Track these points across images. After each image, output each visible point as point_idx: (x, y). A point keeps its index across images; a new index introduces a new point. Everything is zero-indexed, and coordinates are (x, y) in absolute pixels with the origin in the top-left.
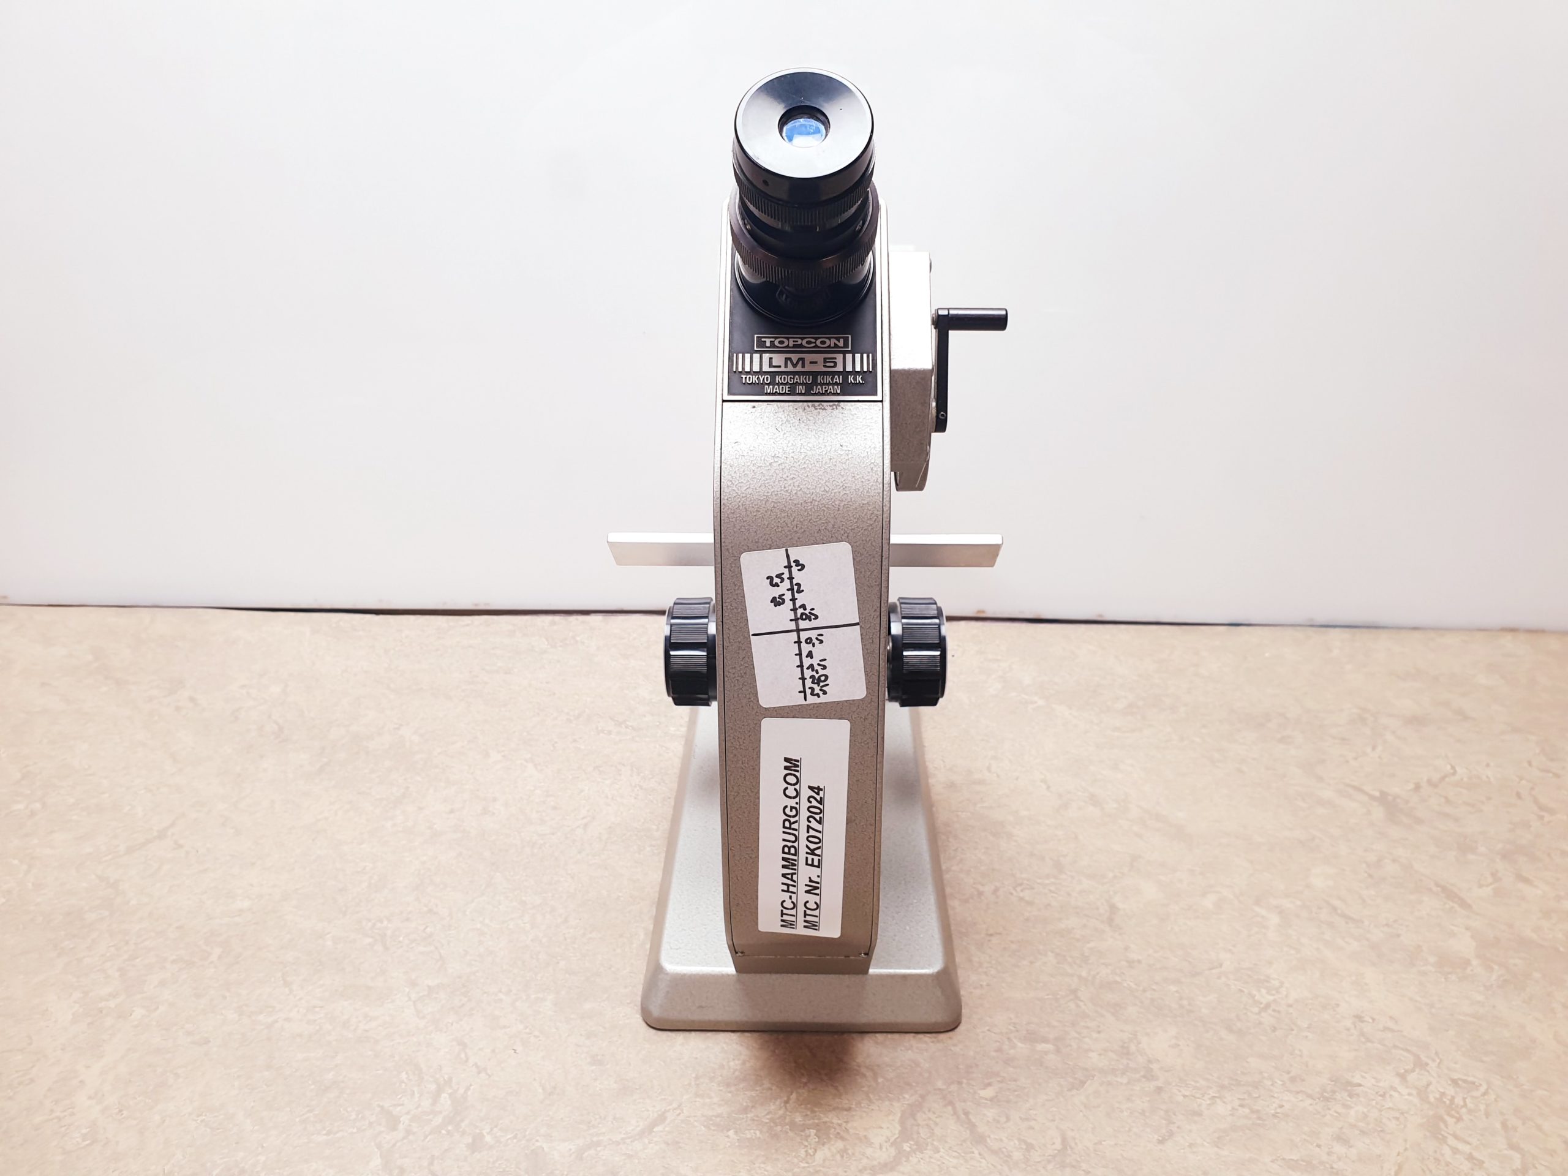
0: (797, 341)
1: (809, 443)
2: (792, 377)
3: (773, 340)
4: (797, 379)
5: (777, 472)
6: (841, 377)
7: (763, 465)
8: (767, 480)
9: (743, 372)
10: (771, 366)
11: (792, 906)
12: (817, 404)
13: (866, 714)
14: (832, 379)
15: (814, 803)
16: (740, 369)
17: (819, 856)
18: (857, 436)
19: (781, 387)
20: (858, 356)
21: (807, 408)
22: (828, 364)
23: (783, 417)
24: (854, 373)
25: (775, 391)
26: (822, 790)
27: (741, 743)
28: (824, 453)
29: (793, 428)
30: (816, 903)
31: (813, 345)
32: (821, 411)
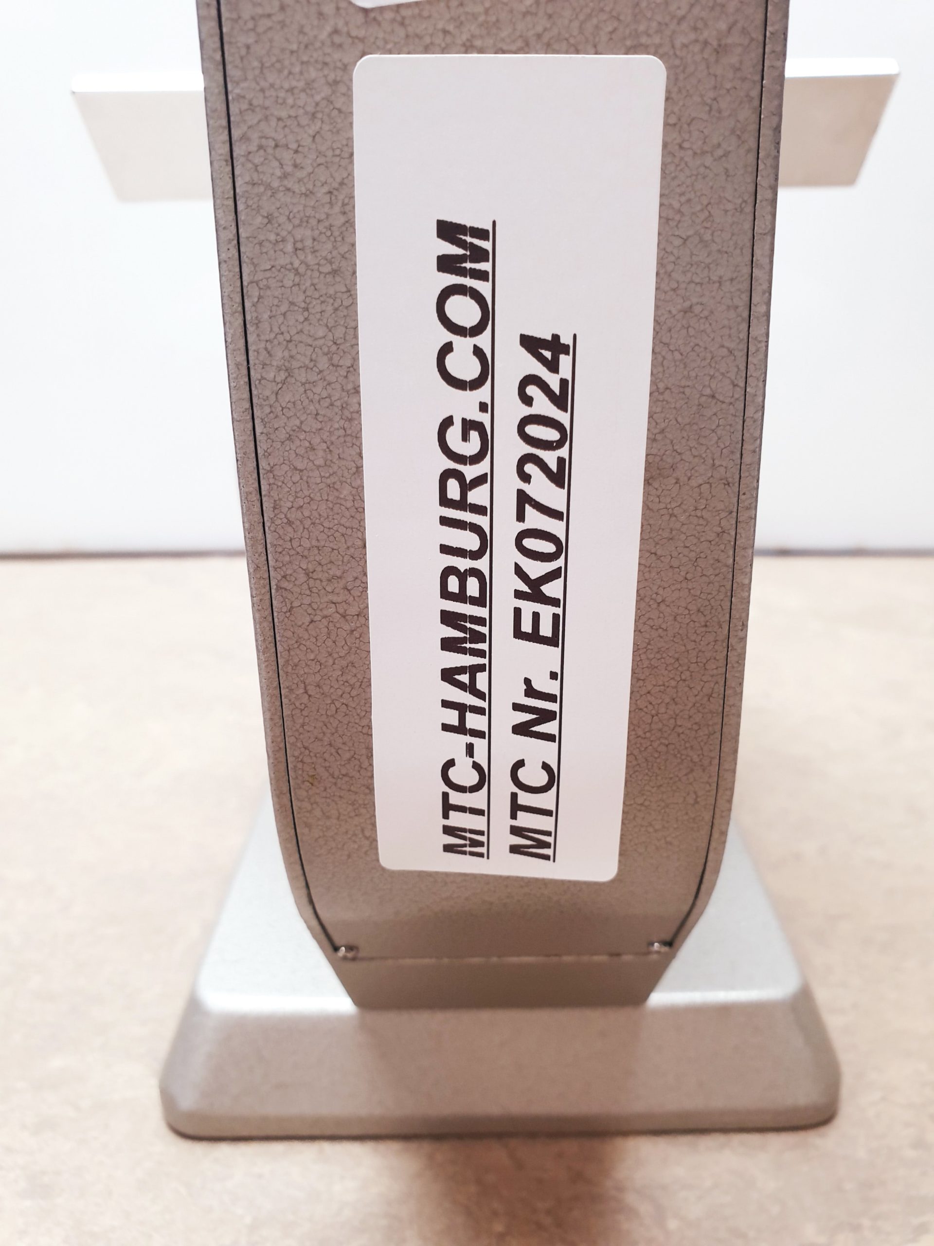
11: (473, 778)
13: (723, 26)
15: (543, 406)
17: (554, 602)
26: (565, 349)
27: (289, 169)
30: (546, 767)
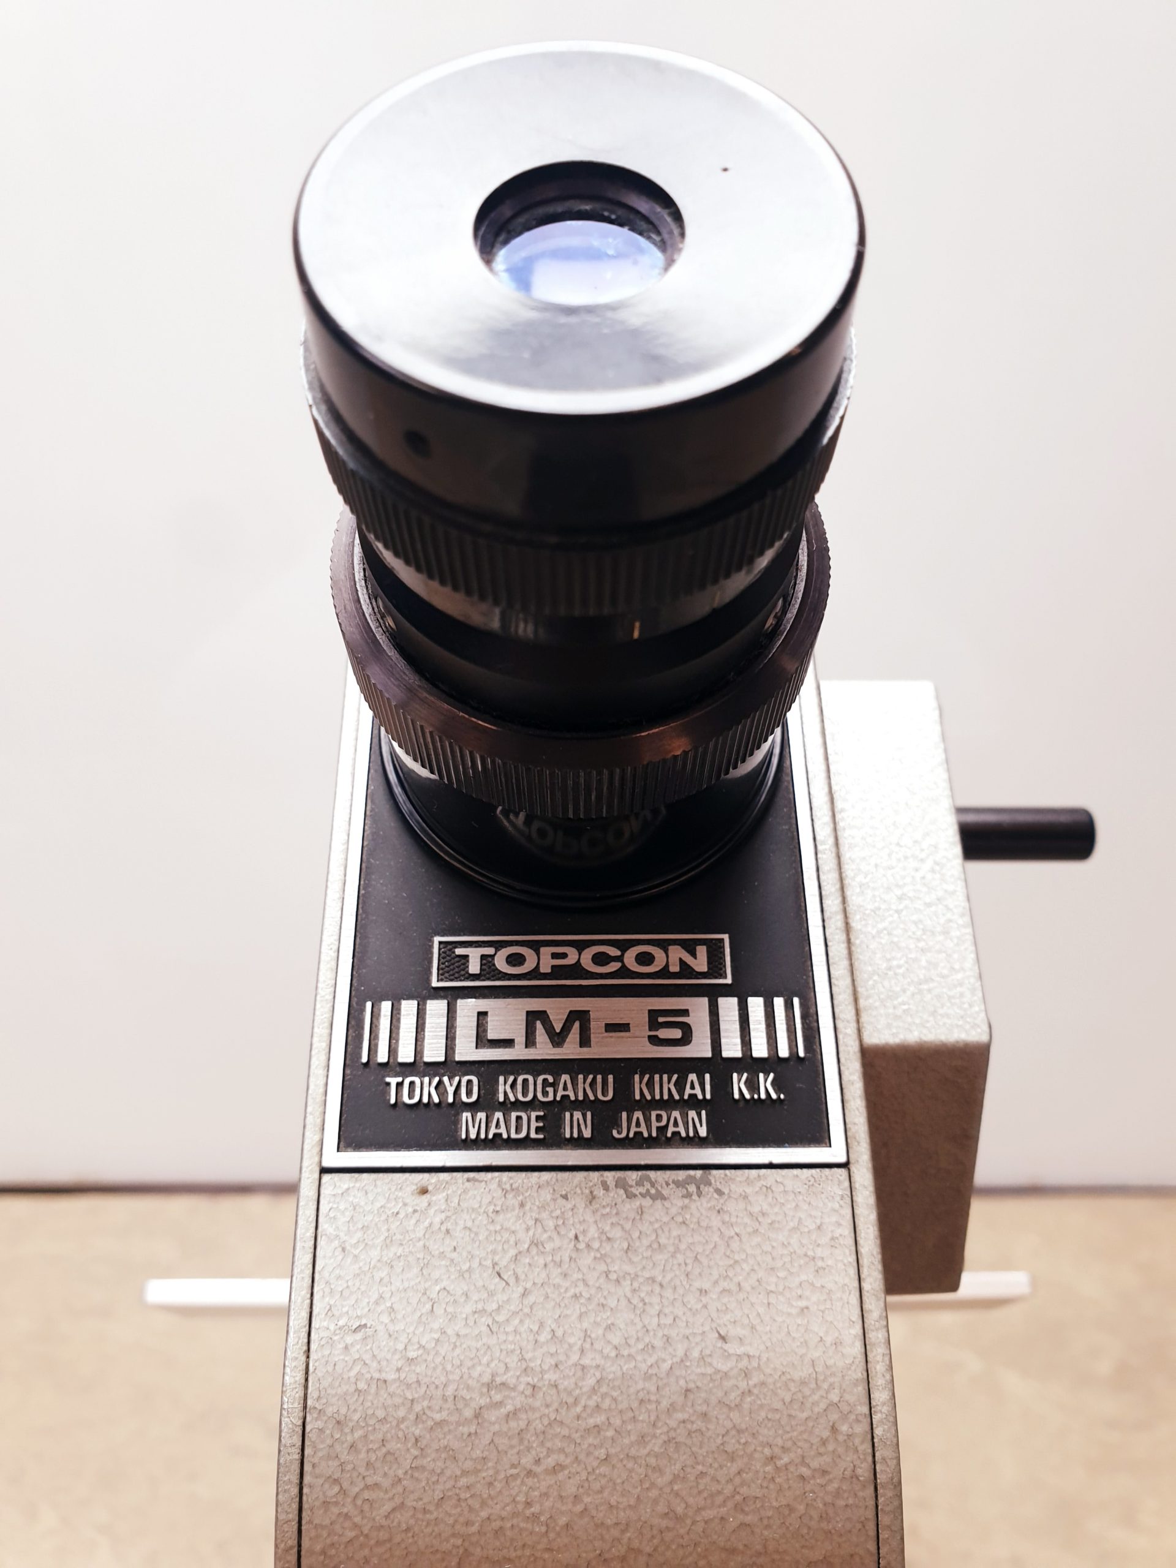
0: (564, 956)
1: (609, 1328)
2: (551, 1079)
3: (490, 951)
4: (567, 1087)
5: (502, 1443)
6: (707, 1076)
7: (454, 1418)
8: (465, 1473)
9: (393, 1066)
10: (482, 1040)
12: (633, 1176)
14: (680, 1086)
16: (382, 1057)
18: (772, 1300)
19: (514, 1115)
20: (756, 1005)
21: (600, 1192)
22: (664, 1033)
23: (519, 1227)
24: (748, 1064)
25: (493, 1131)
28: (666, 1366)
29: (555, 1272)
31: (614, 967)
32: (647, 1202)
